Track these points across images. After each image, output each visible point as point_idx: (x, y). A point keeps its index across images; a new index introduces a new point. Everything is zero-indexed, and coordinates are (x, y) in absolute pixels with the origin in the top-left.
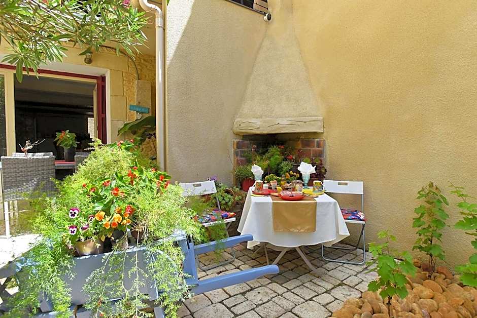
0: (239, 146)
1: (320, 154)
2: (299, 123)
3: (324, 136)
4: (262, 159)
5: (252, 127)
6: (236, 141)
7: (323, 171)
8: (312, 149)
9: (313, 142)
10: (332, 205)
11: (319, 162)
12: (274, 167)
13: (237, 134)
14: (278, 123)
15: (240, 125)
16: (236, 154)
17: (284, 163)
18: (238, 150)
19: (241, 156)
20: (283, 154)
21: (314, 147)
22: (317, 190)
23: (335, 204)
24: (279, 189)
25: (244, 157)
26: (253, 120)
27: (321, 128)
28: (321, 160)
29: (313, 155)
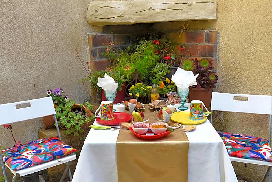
0: (96, 41)
1: (211, 52)
2: (181, 7)
3: (217, 26)
4: (129, 59)
5: (114, 13)
6: (92, 34)
7: (212, 78)
8: (199, 44)
9: (201, 34)
10: (214, 149)
11: (208, 64)
12: (144, 72)
13: (94, 25)
14: (151, 8)
15: (96, 11)
16: (93, 54)
17: (158, 66)
18: (94, 48)
19: (101, 57)
20: (158, 52)
21: (201, 41)
22: (195, 115)
23: (219, 146)
24: (135, 115)
25: (105, 57)
26: (115, 4)
27: (213, 13)
28: (210, 63)
29: (201, 53)
